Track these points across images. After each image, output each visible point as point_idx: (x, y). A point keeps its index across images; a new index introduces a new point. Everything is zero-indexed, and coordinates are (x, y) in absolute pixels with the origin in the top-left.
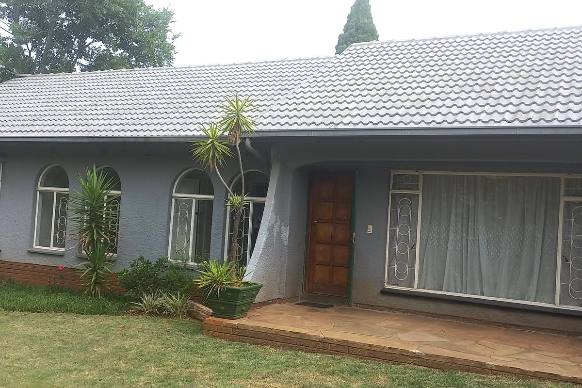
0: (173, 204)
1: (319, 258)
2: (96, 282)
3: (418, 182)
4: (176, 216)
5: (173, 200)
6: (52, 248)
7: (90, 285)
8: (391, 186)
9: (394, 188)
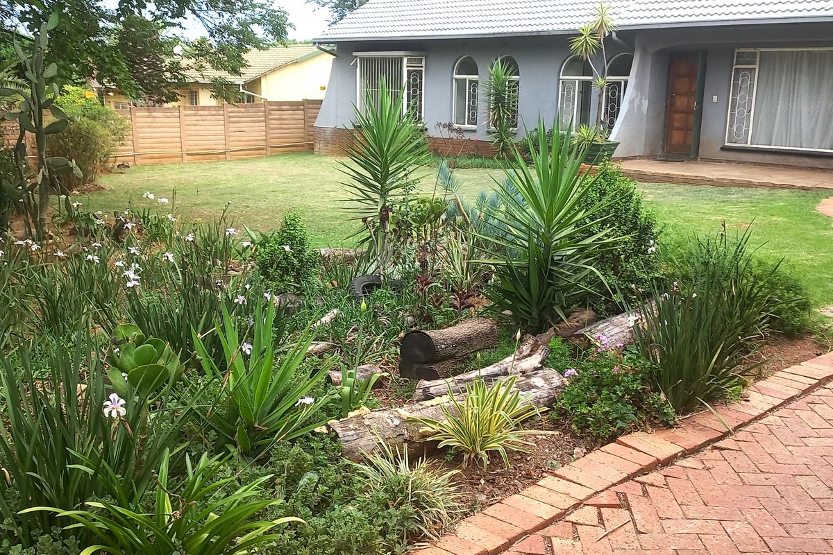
0: (561, 85)
1: (676, 124)
2: (503, 149)
3: (756, 58)
4: (563, 95)
5: (561, 82)
6: (467, 126)
7: (499, 152)
8: (734, 62)
9: (736, 64)
